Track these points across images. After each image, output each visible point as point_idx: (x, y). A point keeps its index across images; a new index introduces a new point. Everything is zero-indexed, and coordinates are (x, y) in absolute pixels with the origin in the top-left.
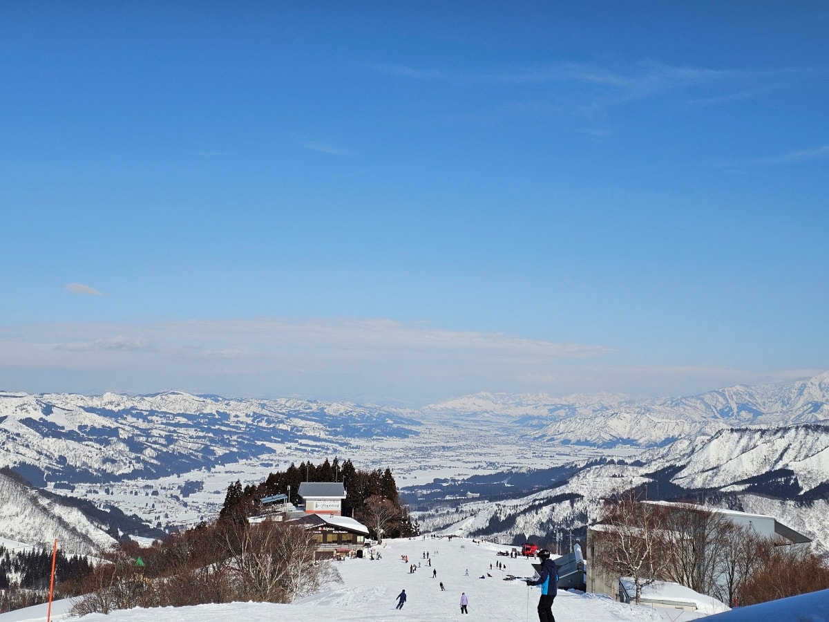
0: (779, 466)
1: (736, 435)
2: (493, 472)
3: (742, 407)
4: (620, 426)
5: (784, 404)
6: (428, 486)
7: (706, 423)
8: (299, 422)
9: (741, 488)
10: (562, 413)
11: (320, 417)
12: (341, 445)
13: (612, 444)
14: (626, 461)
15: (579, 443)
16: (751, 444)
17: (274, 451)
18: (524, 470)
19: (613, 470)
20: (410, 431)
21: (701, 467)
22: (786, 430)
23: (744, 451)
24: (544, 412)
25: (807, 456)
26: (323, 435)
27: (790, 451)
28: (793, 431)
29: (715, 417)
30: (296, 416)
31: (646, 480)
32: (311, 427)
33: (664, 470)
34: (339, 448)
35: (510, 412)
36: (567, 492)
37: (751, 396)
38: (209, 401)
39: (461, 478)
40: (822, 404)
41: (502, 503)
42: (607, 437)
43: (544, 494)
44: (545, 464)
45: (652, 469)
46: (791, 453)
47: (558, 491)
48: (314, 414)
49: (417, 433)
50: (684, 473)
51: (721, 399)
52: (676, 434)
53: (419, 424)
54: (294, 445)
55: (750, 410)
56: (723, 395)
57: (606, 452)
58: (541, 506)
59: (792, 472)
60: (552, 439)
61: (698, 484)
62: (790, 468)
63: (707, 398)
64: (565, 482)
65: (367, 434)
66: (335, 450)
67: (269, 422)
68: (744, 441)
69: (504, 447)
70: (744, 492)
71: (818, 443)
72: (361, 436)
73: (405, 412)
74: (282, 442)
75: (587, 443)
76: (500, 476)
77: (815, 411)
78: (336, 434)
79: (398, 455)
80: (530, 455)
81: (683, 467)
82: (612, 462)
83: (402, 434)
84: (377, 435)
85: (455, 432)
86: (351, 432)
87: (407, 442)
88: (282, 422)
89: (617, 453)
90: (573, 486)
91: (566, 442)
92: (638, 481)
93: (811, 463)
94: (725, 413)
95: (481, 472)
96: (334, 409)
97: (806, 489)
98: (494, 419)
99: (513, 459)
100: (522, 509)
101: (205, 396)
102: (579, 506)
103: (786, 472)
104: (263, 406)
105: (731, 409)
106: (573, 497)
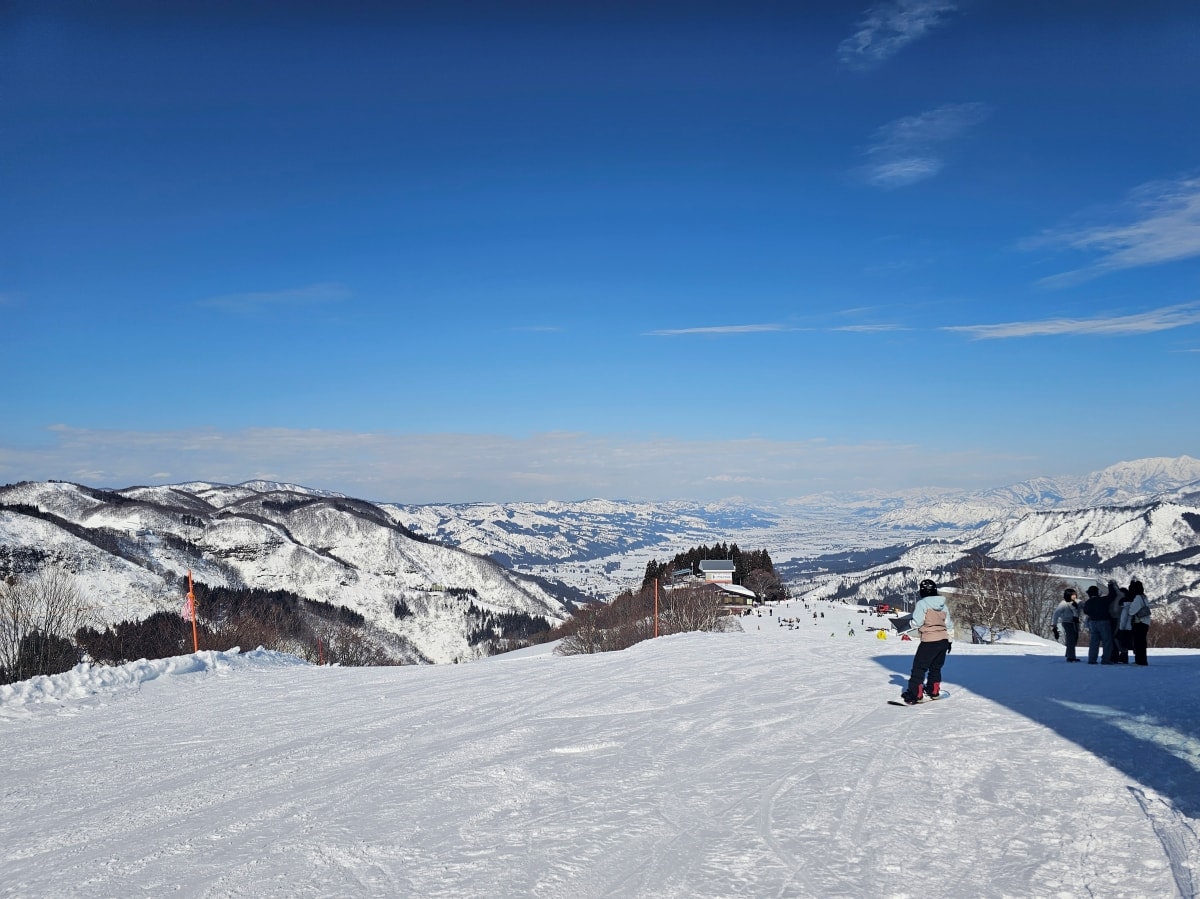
0: (1080, 541)
1: (1042, 517)
2: (838, 552)
3: (1045, 495)
4: (941, 514)
5: (1082, 491)
6: (787, 564)
7: (1015, 509)
8: (686, 518)
9: (1047, 559)
10: (892, 505)
11: (701, 514)
12: (719, 534)
13: (934, 528)
14: (948, 540)
15: (907, 527)
16: (1055, 524)
17: (669, 540)
18: (863, 550)
19: (936, 548)
20: (771, 523)
21: (1012, 544)
22: (1086, 511)
23: (1049, 530)
24: (877, 505)
25: (1105, 532)
26: (704, 527)
27: (1089, 528)
28: (1092, 513)
29: (1022, 503)
30: (683, 514)
31: (965, 555)
32: (695, 522)
33: (981, 546)
34: (716, 536)
35: (850, 506)
36: (900, 566)
37: (1052, 485)
38: (620, 504)
39: (813, 557)
40: (1117, 489)
41: (847, 575)
42: (931, 522)
43: (881, 567)
44: (880, 545)
45: (970, 546)
46: (1091, 530)
47: (892, 565)
48: (696, 512)
49: (776, 524)
50: (997, 548)
51: (1027, 489)
52: (989, 518)
53: (778, 517)
54: (683, 535)
55: (1052, 497)
56: (1028, 486)
57: (930, 534)
58: (878, 577)
59: (1092, 546)
60: (885, 526)
61: (1011, 556)
62: (1090, 542)
63: (1015, 488)
64: (898, 558)
65: (738, 526)
66: (714, 538)
67: (664, 518)
68: (1049, 521)
69: (846, 533)
70: (1049, 563)
71: (1115, 521)
72: (733, 527)
73: (766, 509)
74: (674, 533)
75: (914, 527)
76: (845, 555)
77: (1110, 495)
78: (714, 526)
79: (762, 541)
80: (867, 537)
81: (996, 544)
82: (936, 542)
83: (765, 525)
84: (745, 526)
85: (807, 523)
86: (726, 524)
87: (769, 531)
88: (674, 518)
89: (939, 534)
90: (904, 561)
91: (896, 527)
92: (958, 556)
93: (1109, 538)
94: (1030, 500)
95: (828, 552)
96: (711, 508)
97: (1105, 559)
98: (837, 512)
99: (854, 542)
100: (864, 579)
101: (618, 501)
102: (910, 576)
103: (1087, 546)
104: (659, 507)
105: (1036, 497)
106: (905, 570)
